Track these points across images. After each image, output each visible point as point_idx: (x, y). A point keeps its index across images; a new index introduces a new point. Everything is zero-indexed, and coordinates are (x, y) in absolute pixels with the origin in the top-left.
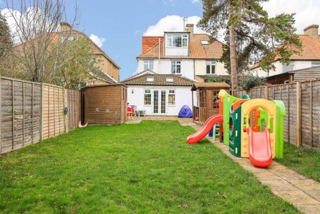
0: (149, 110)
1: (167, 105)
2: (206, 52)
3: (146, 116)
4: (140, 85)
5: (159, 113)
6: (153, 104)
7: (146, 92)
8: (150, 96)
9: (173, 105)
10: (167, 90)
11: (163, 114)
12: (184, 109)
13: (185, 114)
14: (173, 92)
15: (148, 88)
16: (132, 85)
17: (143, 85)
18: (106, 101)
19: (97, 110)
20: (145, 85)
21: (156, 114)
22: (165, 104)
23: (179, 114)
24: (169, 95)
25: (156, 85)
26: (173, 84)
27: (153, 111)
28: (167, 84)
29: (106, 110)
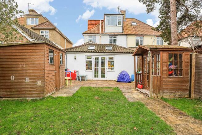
0: (90, 75)
1: (106, 70)
2: (135, 30)
3: (87, 80)
4: (82, 52)
5: (100, 78)
6: (94, 69)
7: (87, 58)
8: (91, 62)
9: (113, 71)
10: (107, 57)
11: (103, 79)
12: (123, 74)
13: (123, 79)
14: (112, 58)
15: (89, 55)
16: (75, 52)
17: (84, 52)
18: (24, 66)
19: (13, 78)
20: (87, 52)
21: (96, 78)
22: (104, 69)
23: (118, 79)
24: (109, 62)
25: (96, 52)
26: (112, 51)
27: (94, 76)
28: (107, 51)
29: (24, 79)
